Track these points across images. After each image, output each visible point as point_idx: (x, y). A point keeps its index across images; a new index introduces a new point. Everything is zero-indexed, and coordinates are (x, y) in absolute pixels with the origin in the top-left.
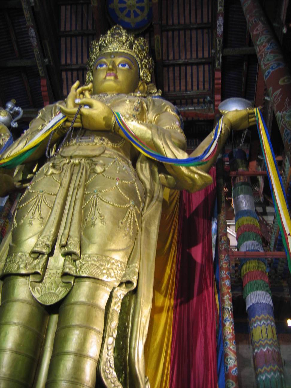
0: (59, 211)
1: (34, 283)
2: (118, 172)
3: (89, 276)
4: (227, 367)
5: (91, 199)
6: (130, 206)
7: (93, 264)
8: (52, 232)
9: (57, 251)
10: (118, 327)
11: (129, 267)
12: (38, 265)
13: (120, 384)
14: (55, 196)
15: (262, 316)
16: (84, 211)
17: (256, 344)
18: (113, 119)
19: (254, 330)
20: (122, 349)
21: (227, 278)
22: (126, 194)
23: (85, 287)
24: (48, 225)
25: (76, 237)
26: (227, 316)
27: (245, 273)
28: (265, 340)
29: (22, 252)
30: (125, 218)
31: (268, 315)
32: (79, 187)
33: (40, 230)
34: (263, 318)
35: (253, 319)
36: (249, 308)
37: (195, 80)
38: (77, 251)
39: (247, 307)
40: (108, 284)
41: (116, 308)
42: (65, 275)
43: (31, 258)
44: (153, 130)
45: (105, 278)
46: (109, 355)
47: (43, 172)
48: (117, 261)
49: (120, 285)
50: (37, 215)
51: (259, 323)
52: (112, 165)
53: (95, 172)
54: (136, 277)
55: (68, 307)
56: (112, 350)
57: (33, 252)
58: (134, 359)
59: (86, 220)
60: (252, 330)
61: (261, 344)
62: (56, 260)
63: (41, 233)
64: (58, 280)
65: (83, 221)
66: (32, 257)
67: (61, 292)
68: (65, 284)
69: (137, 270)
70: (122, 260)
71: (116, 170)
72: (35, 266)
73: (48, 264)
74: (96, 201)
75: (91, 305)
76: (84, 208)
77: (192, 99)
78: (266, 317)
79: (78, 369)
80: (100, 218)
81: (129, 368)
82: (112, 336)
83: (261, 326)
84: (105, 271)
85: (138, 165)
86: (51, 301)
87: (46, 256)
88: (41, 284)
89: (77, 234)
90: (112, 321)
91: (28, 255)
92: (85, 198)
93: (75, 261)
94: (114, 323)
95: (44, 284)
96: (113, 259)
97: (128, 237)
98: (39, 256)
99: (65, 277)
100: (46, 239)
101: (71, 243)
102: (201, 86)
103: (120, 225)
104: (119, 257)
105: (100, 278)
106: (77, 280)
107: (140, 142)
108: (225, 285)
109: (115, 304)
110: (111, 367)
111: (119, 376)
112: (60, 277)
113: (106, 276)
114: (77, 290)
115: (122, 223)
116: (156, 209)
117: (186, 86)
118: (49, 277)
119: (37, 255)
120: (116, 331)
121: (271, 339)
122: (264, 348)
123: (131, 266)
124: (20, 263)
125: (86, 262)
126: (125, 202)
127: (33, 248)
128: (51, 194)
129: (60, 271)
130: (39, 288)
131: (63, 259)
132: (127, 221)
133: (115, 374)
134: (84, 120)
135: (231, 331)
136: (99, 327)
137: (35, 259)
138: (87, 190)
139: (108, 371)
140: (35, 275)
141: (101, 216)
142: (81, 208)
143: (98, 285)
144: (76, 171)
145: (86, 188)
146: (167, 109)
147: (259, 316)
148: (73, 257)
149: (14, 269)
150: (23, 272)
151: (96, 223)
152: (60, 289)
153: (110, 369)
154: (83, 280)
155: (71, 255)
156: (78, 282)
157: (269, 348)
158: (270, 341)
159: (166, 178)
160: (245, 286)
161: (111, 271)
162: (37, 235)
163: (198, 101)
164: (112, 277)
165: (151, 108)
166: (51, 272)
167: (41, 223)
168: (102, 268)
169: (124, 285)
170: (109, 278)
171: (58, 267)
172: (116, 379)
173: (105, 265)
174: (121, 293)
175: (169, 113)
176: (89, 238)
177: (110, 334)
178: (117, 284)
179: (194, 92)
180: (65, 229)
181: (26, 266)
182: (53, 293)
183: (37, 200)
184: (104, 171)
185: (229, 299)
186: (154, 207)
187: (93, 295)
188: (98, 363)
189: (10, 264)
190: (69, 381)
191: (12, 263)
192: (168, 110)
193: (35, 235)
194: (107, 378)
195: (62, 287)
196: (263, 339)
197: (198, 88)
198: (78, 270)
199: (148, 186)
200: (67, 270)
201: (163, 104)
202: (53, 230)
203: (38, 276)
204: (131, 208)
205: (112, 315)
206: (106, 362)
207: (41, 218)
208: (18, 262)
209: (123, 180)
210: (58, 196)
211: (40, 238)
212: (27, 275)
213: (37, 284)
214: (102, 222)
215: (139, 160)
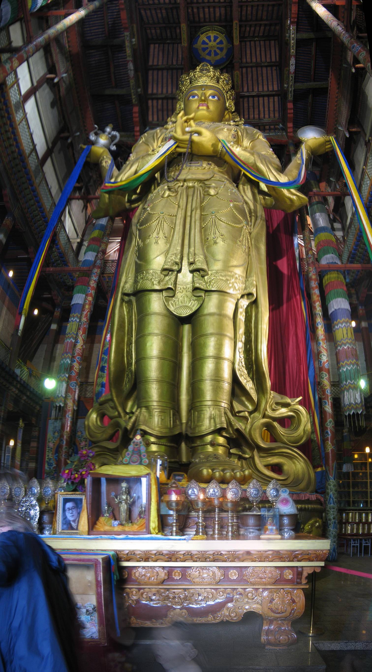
0: (181, 230)
1: (167, 298)
2: (230, 194)
3: (218, 289)
4: (321, 362)
5: (210, 219)
6: (244, 226)
7: (221, 279)
8: (179, 251)
9: (185, 268)
10: (245, 333)
11: (248, 280)
12: (169, 281)
13: (250, 379)
14: (174, 217)
15: (343, 319)
16: (203, 230)
17: (338, 343)
18: (220, 145)
19: (337, 331)
20: (249, 351)
21: (316, 287)
22: (240, 214)
23: (214, 299)
24: (173, 244)
25: (201, 255)
26: (319, 321)
27: (327, 283)
28: (345, 340)
29: (153, 270)
30: (242, 237)
31: (347, 319)
32: (196, 209)
33: (166, 248)
34: (344, 322)
35: (335, 322)
36: (331, 313)
37: (266, 109)
38: (205, 267)
39: (330, 312)
40: (233, 296)
41: (241, 317)
42: (195, 289)
43: (162, 275)
44: (255, 156)
45: (231, 291)
46: (240, 357)
47: (159, 194)
48: (239, 276)
49: (242, 296)
50: (161, 235)
51: (341, 325)
52: (223, 187)
53: (209, 195)
54: (255, 290)
55: (203, 318)
56: (242, 353)
57: (164, 270)
58: (262, 359)
59: (208, 239)
60: (335, 331)
61: (343, 343)
62: (184, 276)
63: (167, 252)
64: (189, 294)
65: (205, 240)
66: (164, 274)
67: (194, 306)
68: (197, 298)
69: (255, 283)
70: (242, 274)
71: (228, 192)
72: (167, 281)
73: (178, 280)
74: (215, 221)
75: (221, 315)
76: (203, 228)
77: (264, 126)
78: (346, 321)
79: (218, 370)
80: (221, 237)
81: (256, 366)
82: (242, 341)
83: (342, 328)
84: (231, 285)
85: (241, 187)
86: (185, 313)
87: (176, 272)
88: (174, 298)
89: (201, 252)
90: (239, 329)
91: (159, 272)
92: (203, 218)
93: (203, 276)
94: (241, 330)
95: (176, 298)
96: (236, 274)
97: (245, 254)
98: (169, 273)
99: (195, 291)
100: (173, 258)
101: (198, 260)
102: (272, 115)
103: (239, 243)
104: (239, 272)
105: (228, 291)
106: (207, 294)
107: (248, 166)
108: (315, 294)
109: (241, 313)
110: (243, 366)
111: (249, 373)
112: (191, 291)
113: (232, 289)
114: (208, 303)
115: (240, 242)
116: (262, 227)
117: (259, 114)
118: (180, 292)
119: (167, 272)
120: (244, 337)
121: (350, 338)
122: (345, 346)
123: (249, 279)
124: (153, 280)
125: (214, 278)
126: (240, 222)
127: (164, 266)
128: (171, 216)
129: (190, 286)
130: (173, 302)
131: (191, 275)
132: (243, 239)
133: (246, 372)
134: (194, 146)
135: (323, 333)
136: (230, 332)
137: (166, 276)
138: (203, 211)
139: (241, 370)
140: (168, 291)
141: (222, 235)
142: (201, 228)
143: (226, 298)
144: (191, 193)
145: (202, 209)
146: (258, 136)
147: (341, 319)
148: (202, 273)
149: (149, 286)
150: (157, 287)
151: (217, 241)
152: (192, 303)
153: (242, 368)
154: (213, 293)
155: (199, 272)
156: (208, 295)
157: (349, 346)
158: (349, 340)
159: (264, 199)
160: (327, 294)
161: (235, 285)
162: (164, 253)
163: (270, 127)
164: (237, 290)
165: (245, 135)
166: (181, 287)
167: (166, 243)
168: (229, 282)
169: (246, 297)
170: (235, 291)
171: (187, 282)
172: (247, 376)
173: (231, 280)
174: (245, 303)
175: (261, 139)
176: (213, 256)
177: (240, 340)
178: (239, 296)
179: (266, 120)
180: (189, 248)
181: (159, 282)
182: (186, 306)
183: (159, 221)
184: (217, 194)
185: (320, 306)
186: (260, 225)
187: (221, 305)
188: (233, 363)
189: (143, 281)
190: (212, 380)
191: (145, 280)
192: (260, 137)
193: (162, 253)
194: (241, 375)
195: (194, 301)
196: (344, 339)
197: (269, 117)
198: (208, 285)
199: (252, 207)
200: (197, 285)
201: (255, 132)
202: (179, 248)
203: (171, 291)
204: (245, 227)
205: (239, 323)
206: (239, 363)
207: (165, 237)
208: (151, 279)
209: (235, 201)
210: (177, 217)
211: (169, 256)
212: (161, 291)
213: (170, 298)
214: (224, 241)
215: (241, 182)
